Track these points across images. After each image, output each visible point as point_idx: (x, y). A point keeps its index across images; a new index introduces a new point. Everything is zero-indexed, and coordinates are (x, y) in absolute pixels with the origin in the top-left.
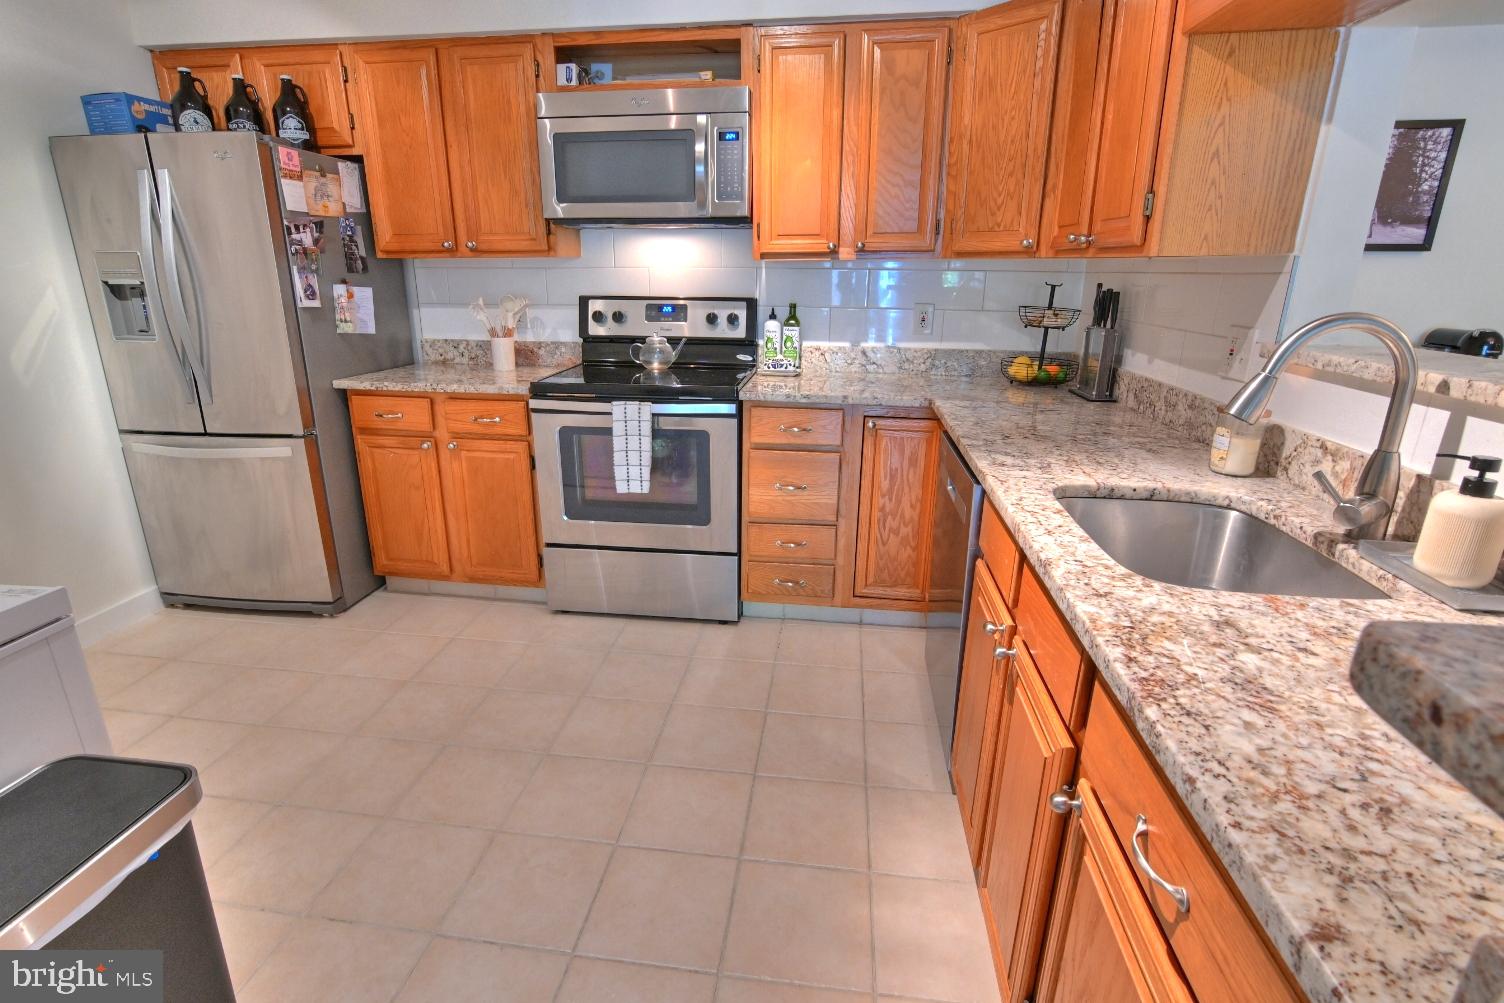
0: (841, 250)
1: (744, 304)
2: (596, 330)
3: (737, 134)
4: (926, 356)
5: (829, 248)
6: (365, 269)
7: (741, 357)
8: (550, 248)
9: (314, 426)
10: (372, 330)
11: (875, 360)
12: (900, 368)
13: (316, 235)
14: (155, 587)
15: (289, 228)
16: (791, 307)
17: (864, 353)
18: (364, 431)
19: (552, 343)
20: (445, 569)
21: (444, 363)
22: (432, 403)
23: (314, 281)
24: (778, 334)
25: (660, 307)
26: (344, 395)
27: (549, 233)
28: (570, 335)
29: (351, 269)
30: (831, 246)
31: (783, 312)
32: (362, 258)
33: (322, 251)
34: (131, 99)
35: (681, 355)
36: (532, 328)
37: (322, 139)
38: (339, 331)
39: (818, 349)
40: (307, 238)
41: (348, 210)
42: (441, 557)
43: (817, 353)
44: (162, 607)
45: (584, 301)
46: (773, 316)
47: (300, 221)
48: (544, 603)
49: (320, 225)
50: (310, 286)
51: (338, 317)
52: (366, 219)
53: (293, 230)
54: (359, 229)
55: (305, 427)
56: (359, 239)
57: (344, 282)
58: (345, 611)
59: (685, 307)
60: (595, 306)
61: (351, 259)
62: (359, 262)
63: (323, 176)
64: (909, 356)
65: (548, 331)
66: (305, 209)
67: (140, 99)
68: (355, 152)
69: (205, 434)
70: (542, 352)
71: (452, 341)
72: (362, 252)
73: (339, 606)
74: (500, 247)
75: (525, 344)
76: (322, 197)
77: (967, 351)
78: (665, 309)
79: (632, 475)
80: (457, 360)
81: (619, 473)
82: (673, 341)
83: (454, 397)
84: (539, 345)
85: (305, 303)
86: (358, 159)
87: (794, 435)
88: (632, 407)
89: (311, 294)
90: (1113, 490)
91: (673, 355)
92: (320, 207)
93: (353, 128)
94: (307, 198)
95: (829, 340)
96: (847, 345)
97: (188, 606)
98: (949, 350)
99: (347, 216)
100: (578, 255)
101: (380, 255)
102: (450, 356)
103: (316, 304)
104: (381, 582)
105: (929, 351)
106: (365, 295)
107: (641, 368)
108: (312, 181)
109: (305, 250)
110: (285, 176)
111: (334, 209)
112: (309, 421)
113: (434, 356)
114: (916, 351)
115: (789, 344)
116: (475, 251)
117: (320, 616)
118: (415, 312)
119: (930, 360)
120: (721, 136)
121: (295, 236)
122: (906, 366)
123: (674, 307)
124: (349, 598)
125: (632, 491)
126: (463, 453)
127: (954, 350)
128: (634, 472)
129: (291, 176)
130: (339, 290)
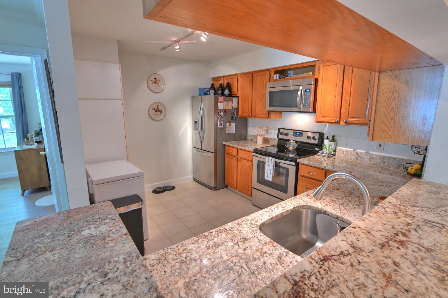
0: (341, 121)
1: (318, 134)
2: (281, 137)
3: (310, 90)
4: (380, 158)
5: (335, 121)
6: (235, 119)
7: (316, 149)
8: (269, 117)
9: (217, 151)
10: (234, 132)
11: (361, 156)
12: (370, 160)
13: (224, 113)
14: (192, 176)
15: (218, 112)
16: (333, 136)
17: (357, 153)
18: (227, 154)
19: (273, 139)
20: (235, 187)
21: (252, 140)
22: (238, 149)
23: (222, 122)
24: (328, 144)
25: (297, 133)
26: (225, 145)
27: (269, 113)
28: (276, 137)
29: (232, 119)
30: (336, 121)
31: (331, 138)
32: (235, 117)
33: (225, 116)
34: (204, 88)
35: (298, 146)
36: (270, 134)
37: (232, 93)
38: (226, 132)
39: (342, 150)
40: (222, 114)
41: (234, 107)
42: (235, 184)
43: (341, 151)
44: (193, 180)
45: (279, 129)
46: (327, 138)
47: (221, 110)
48: (251, 201)
49: (225, 111)
50: (221, 123)
51: (227, 129)
52: (237, 109)
53: (219, 112)
54: (236, 111)
55: (215, 151)
56: (235, 113)
57: (230, 122)
58: (217, 190)
59: (302, 133)
60: (281, 131)
61: (232, 117)
62: (234, 118)
63: (228, 101)
64: (374, 156)
65: (273, 136)
66: (223, 108)
67: (206, 88)
68: (238, 95)
69: (201, 149)
70: (271, 140)
71: (254, 135)
72: (236, 116)
73: (215, 189)
74: (259, 116)
75: (267, 138)
76: (227, 105)
77: (397, 158)
78: (298, 133)
79: (269, 175)
80: (254, 140)
81: (266, 174)
82: (296, 142)
83: (242, 150)
84: (270, 139)
85: (219, 126)
86: (238, 97)
87: (311, 174)
88: (270, 158)
89: (221, 124)
90: (325, 212)
91: (296, 146)
92: (227, 107)
93: (238, 91)
94: (224, 106)
95: (346, 148)
96: (352, 150)
97: (196, 181)
98: (390, 157)
99: (233, 108)
100: (281, 117)
101: (239, 117)
102: (253, 139)
103: (222, 127)
104: (226, 187)
105: (381, 156)
106: (233, 125)
107: (287, 148)
108: (225, 103)
109: (221, 116)
110: (220, 102)
111: (230, 107)
112: (216, 150)
113: (250, 139)
114: (376, 155)
115: (330, 147)
116: (255, 117)
117: (212, 190)
118: (248, 128)
119: (381, 159)
120: (306, 91)
121: (220, 114)
122: (372, 160)
123: (300, 133)
124: (218, 187)
125: (268, 179)
126: (242, 162)
127: (391, 157)
128: (269, 174)
129: (221, 102)
130: (228, 124)
